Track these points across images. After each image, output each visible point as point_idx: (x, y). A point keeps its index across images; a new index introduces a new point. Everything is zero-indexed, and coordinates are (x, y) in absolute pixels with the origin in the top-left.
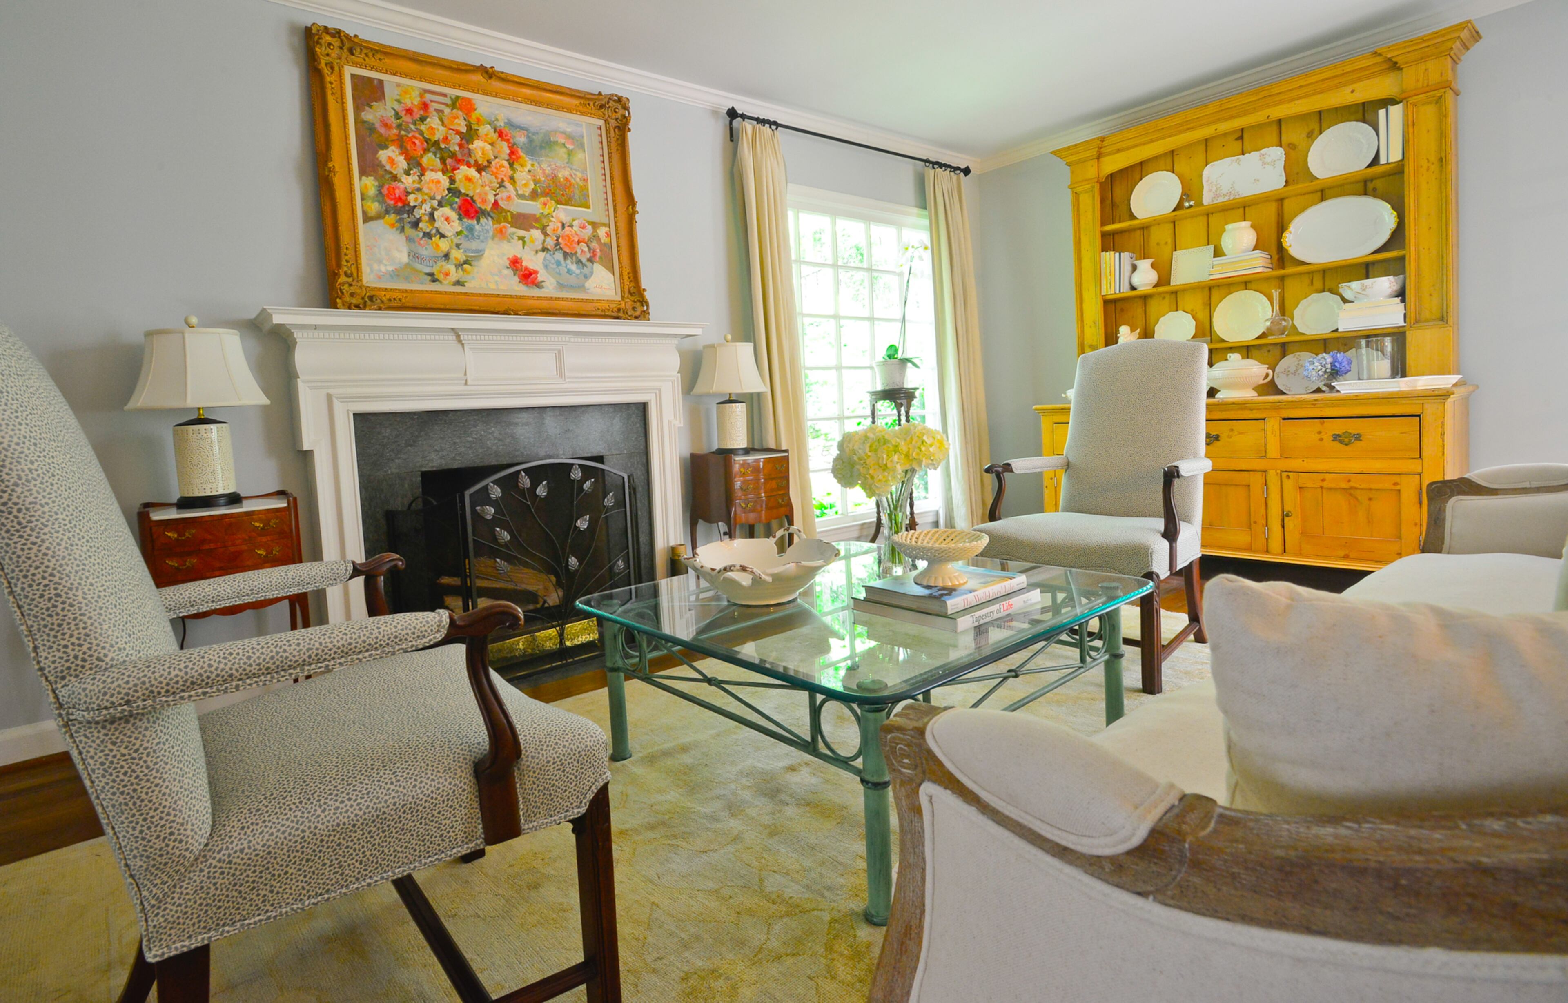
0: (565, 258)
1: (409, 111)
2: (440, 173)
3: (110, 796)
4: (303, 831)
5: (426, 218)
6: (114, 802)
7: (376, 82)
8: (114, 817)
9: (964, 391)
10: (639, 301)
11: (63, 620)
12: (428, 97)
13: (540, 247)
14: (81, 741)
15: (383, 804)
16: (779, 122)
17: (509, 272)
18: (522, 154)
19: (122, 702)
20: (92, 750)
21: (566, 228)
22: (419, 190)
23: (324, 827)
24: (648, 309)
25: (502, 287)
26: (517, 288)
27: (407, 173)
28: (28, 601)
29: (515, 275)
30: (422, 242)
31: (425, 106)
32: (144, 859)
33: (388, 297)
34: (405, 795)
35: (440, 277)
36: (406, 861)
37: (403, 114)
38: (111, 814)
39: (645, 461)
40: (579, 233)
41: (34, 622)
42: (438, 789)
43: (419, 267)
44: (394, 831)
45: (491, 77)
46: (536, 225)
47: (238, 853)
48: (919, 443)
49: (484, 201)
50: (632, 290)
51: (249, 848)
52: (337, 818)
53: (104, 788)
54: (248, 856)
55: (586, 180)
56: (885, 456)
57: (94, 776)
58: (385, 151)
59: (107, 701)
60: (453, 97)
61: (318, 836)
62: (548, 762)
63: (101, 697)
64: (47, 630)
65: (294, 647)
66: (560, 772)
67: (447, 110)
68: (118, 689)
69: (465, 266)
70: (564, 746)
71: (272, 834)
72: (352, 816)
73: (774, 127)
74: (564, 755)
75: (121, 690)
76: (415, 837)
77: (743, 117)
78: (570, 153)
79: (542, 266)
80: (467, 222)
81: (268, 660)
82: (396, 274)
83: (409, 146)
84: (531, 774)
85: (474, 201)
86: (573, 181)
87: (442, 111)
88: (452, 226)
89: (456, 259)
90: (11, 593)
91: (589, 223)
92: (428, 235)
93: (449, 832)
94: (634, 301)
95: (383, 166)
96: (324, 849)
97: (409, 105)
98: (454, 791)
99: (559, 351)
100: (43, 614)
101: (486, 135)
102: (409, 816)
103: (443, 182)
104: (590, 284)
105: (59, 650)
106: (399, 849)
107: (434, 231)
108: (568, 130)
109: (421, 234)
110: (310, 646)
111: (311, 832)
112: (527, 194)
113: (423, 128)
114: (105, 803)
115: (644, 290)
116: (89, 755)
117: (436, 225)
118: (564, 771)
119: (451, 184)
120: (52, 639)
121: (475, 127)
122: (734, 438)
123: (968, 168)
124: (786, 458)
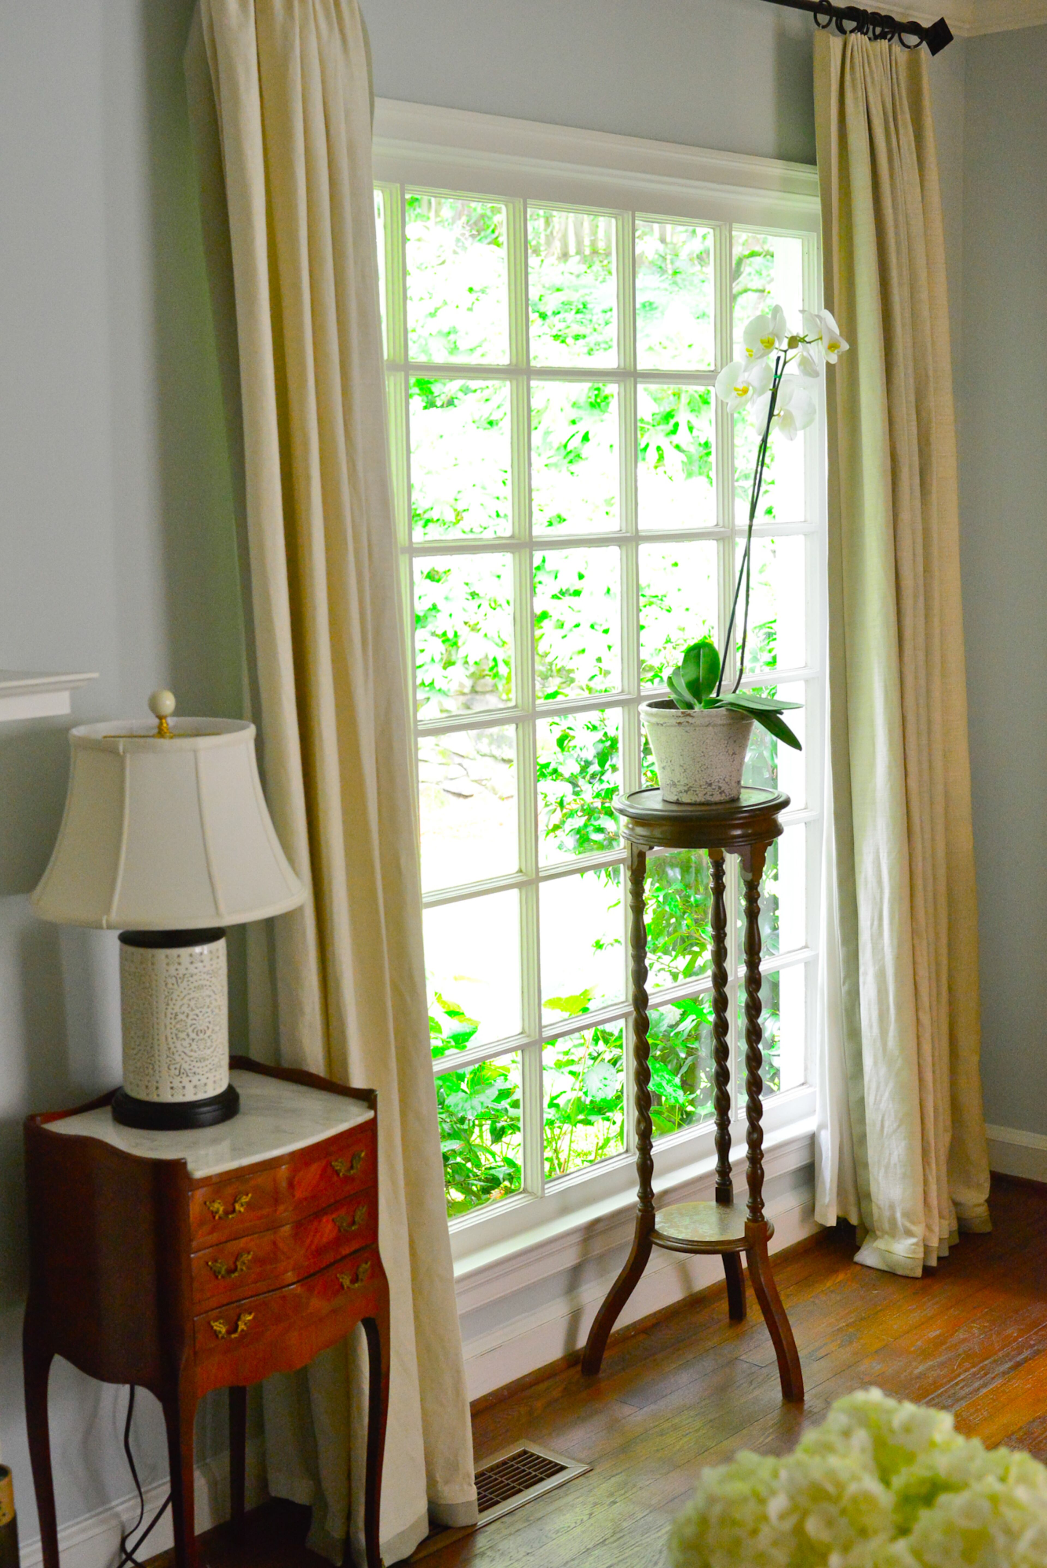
122: (186, 1066)
123: (941, 25)
124: (368, 1130)
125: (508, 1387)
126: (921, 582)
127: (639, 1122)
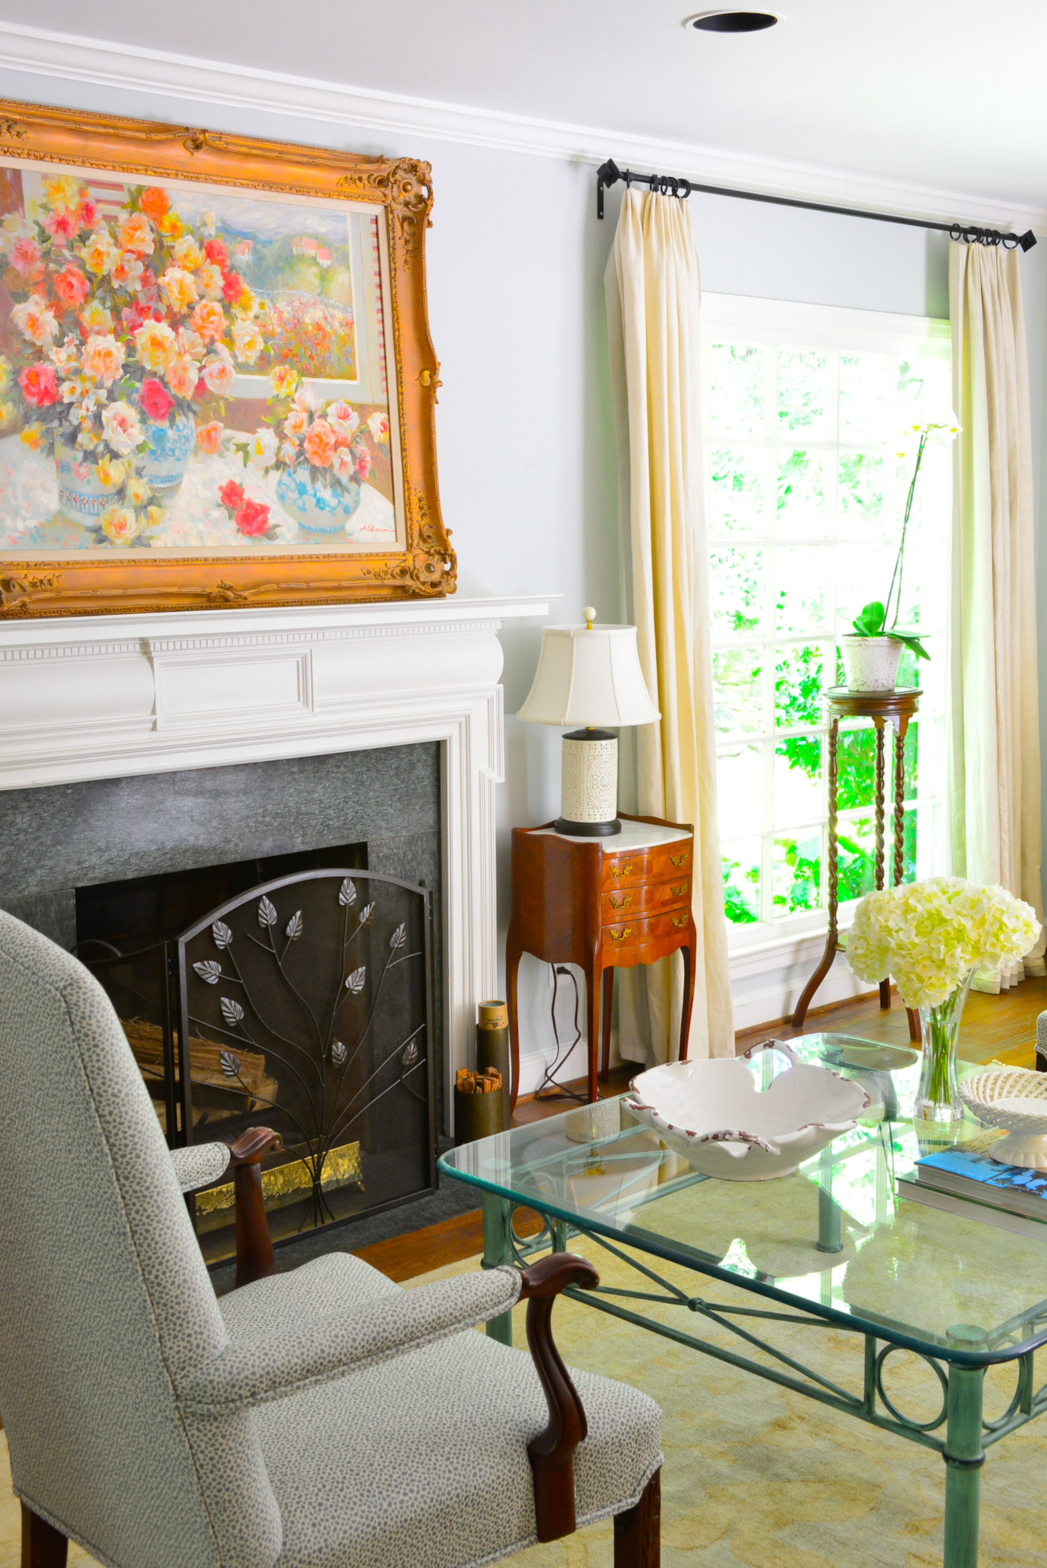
0: (314, 479)
1: (62, 225)
2: (111, 337)
3: (215, 1492)
4: (374, 1528)
5: (88, 424)
6: (218, 1499)
7: (9, 175)
8: (215, 1515)
9: (1000, 683)
10: (439, 553)
11: (188, 1307)
12: (93, 193)
13: (273, 461)
14: (193, 1435)
15: (447, 1496)
16: (691, 180)
17: (219, 514)
18: (245, 286)
19: (249, 1394)
20: (203, 1445)
21: (317, 421)
22: (78, 372)
23: (393, 1523)
24: (453, 567)
25: (210, 543)
26: (234, 543)
27: (59, 343)
28: (160, 1289)
29: (230, 518)
30: (82, 470)
31: (88, 211)
32: (240, 1560)
33: (30, 578)
34: (466, 1486)
35: (110, 532)
36: (461, 1561)
37: (51, 230)
38: (213, 1512)
39: (435, 847)
40: (336, 428)
41: (163, 1310)
42: (499, 1477)
43: (77, 516)
44: (455, 1527)
45: (198, 147)
46: (267, 420)
47: (317, 1553)
48: (995, 928)
49: (181, 383)
50: (427, 532)
51: (327, 1547)
52: (405, 1513)
53: (210, 1484)
54: (326, 1556)
55: (349, 325)
56: (942, 947)
57: (202, 1472)
58: (23, 305)
59: (236, 1393)
60: (133, 189)
61: (388, 1533)
62: (607, 1443)
63: (229, 1390)
64: (174, 1319)
65: (392, 1325)
66: (618, 1455)
67: (123, 215)
68: (245, 1381)
69: (152, 509)
70: (622, 1424)
71: (345, 1532)
72: (418, 1510)
73: (681, 192)
74: (623, 1434)
75: (249, 1382)
76: (473, 1533)
77: (628, 177)
78: (324, 275)
79: (274, 497)
80: (155, 424)
81: (370, 1341)
82: (39, 534)
83: (61, 290)
84: (588, 1457)
85: (166, 385)
86: (328, 329)
87: (116, 218)
88: (130, 435)
89: (137, 496)
90: (145, 1280)
91: (355, 407)
92: (91, 456)
93: (505, 1528)
94: (428, 553)
95: (20, 334)
96: (391, 1548)
97: (62, 212)
98: (514, 1480)
99: (305, 659)
100: (172, 1301)
101: (186, 256)
102: (470, 1510)
103: (115, 352)
104: (353, 524)
105: (183, 1340)
106: (457, 1547)
107: (101, 448)
108: (322, 230)
109: (80, 455)
110: (406, 1324)
111: (381, 1529)
112: (252, 362)
113: (84, 253)
114: (208, 1501)
115: (449, 532)
116: (199, 1449)
117: (105, 436)
118: (621, 1454)
119: (129, 355)
120: (178, 1328)
121: (168, 242)
122: (596, 803)
123: (1030, 233)
124: (689, 843)
125: (750, 1029)
126: (1009, 571)
127: (830, 879)
